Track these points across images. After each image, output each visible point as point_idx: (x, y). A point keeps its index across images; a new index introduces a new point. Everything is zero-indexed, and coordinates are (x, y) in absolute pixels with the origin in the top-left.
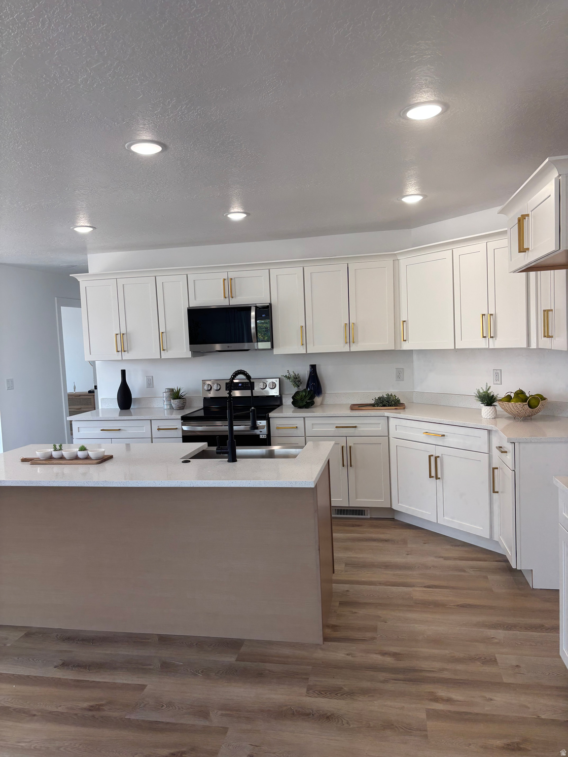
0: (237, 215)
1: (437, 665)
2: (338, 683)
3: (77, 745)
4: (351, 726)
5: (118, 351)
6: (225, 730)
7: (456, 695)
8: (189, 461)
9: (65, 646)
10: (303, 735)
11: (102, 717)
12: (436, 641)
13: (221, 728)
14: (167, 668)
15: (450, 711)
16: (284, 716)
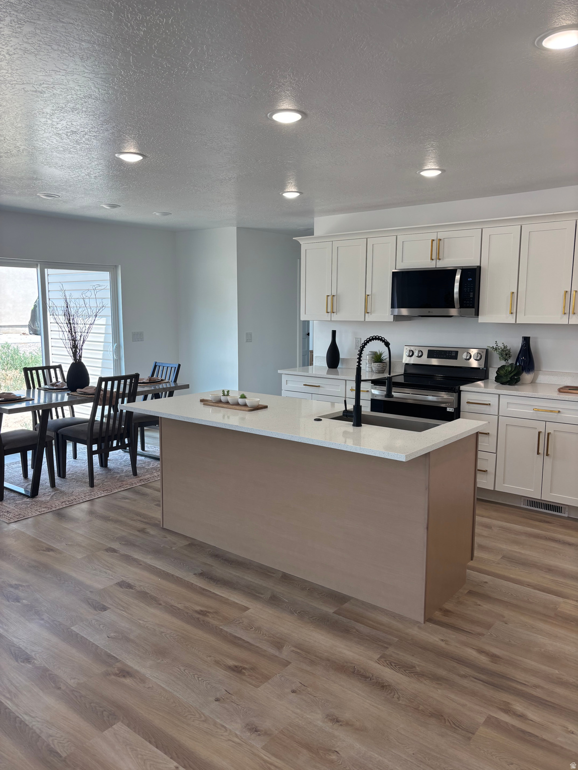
0: (431, 172)
1: (534, 680)
2: (414, 661)
3: (175, 635)
4: (400, 702)
5: (328, 312)
6: (286, 664)
7: (533, 714)
8: (321, 420)
9: (210, 561)
10: (350, 692)
11: (203, 621)
12: (551, 658)
13: (285, 661)
14: (274, 601)
15: (513, 726)
16: (344, 671)
